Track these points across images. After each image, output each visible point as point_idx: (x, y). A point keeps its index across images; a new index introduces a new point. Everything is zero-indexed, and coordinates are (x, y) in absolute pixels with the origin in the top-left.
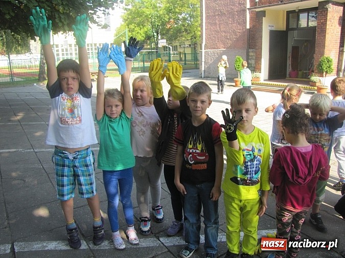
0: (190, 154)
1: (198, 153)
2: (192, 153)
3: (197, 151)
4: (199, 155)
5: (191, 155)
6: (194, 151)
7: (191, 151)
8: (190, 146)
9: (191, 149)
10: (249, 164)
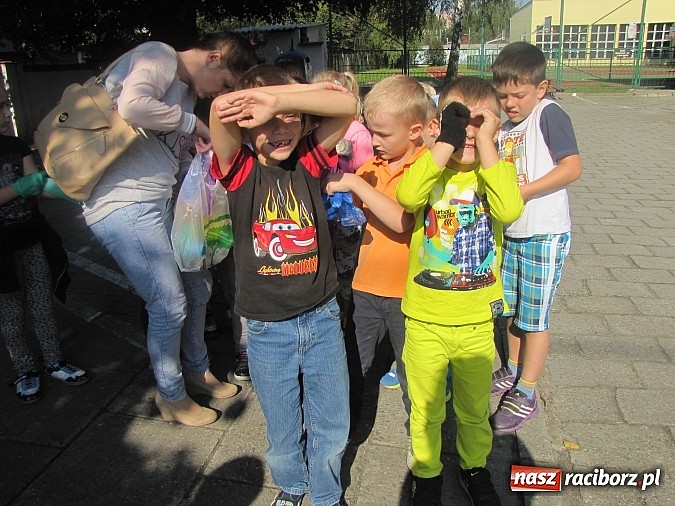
0: (275, 235)
1: (296, 232)
2: (281, 233)
3: (294, 227)
4: (301, 236)
5: (277, 240)
6: (285, 227)
7: (276, 227)
8: (272, 216)
9: (273, 222)
10: (464, 234)
